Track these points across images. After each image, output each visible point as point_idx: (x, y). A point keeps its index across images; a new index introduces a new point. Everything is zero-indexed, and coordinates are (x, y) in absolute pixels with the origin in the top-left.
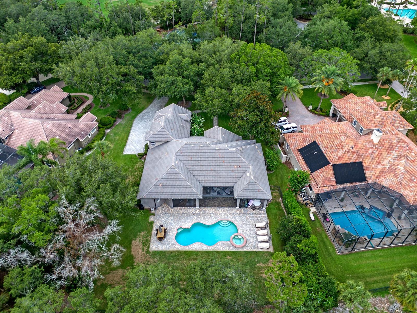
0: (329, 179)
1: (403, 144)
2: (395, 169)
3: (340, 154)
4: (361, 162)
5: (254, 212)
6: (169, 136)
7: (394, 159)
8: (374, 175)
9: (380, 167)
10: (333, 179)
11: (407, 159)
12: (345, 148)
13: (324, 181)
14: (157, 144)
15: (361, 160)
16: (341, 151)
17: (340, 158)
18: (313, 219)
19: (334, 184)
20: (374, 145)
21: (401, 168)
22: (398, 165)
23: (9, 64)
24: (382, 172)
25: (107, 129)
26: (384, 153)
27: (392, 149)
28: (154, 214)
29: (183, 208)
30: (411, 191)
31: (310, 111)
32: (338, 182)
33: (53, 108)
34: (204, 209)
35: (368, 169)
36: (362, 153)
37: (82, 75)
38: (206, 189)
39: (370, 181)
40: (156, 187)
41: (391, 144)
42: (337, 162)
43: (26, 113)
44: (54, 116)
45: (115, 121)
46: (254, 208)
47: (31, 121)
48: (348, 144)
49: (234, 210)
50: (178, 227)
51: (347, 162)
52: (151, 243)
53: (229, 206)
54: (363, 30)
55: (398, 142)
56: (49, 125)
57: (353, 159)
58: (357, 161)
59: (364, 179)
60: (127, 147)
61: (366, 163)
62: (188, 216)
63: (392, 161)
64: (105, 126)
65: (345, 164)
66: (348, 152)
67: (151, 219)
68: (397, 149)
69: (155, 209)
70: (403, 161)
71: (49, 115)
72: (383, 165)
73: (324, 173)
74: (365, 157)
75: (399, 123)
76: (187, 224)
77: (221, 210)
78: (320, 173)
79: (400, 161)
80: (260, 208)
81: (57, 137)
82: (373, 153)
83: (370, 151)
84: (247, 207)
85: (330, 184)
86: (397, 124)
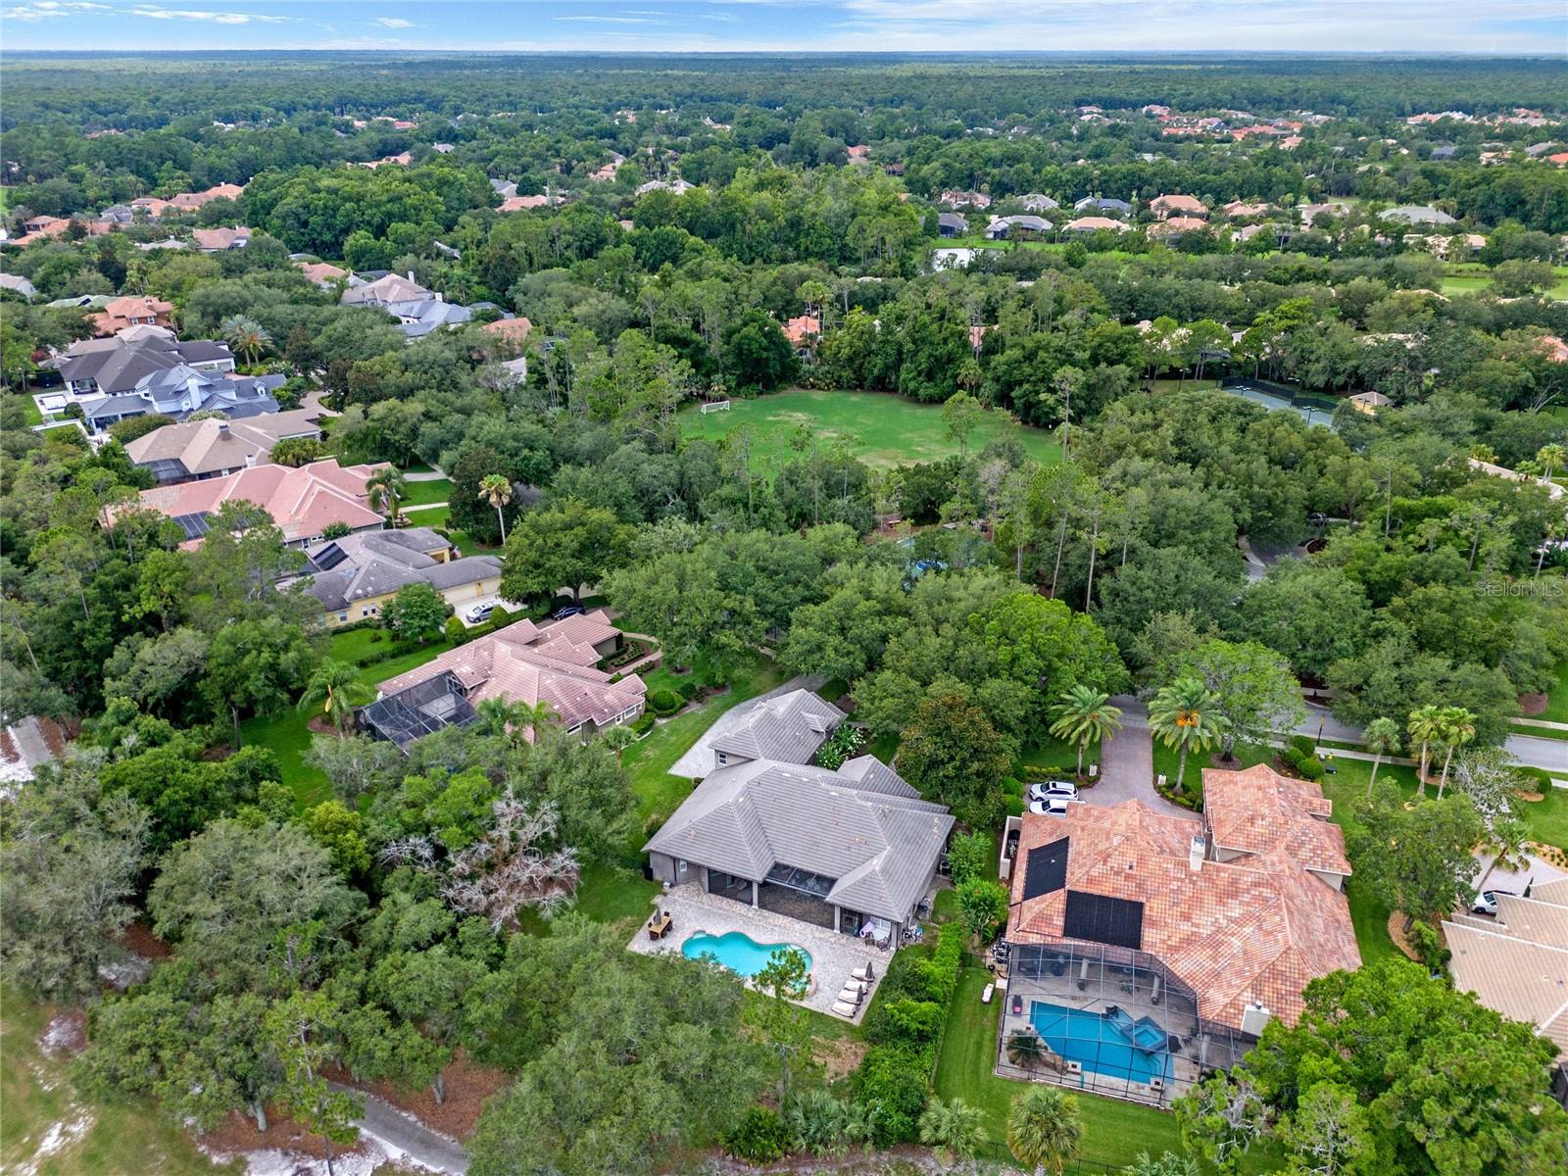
0: (1048, 920)
1: (1267, 892)
2: (1222, 943)
3: (1094, 872)
4: (1141, 905)
5: (867, 949)
6: (757, 749)
7: (1231, 920)
8: (1163, 942)
9: (1186, 928)
10: (1059, 921)
11: (1260, 927)
12: (1113, 862)
13: (1034, 920)
14: (730, 761)
15: (1143, 900)
16: (1100, 865)
17: (1091, 881)
18: (986, 998)
19: (1059, 933)
20: (1190, 875)
21: (1236, 942)
22: (1233, 934)
23: (533, 555)
24: (1189, 941)
25: (660, 716)
26: (1209, 899)
27: (1234, 895)
28: (665, 894)
29: (726, 900)
30: (1226, 995)
31: (1158, 788)
32: (1069, 931)
33: (574, 652)
34: (766, 913)
35: (1153, 924)
36: (1151, 886)
37: (646, 599)
38: (778, 869)
39: (1146, 949)
40: (683, 836)
41: (1234, 882)
42: (1081, 888)
43: (521, 650)
44: (570, 667)
45: (684, 705)
46: (870, 941)
47: (524, 667)
48: (1123, 854)
49: (828, 933)
50: (698, 928)
51: (1106, 894)
52: (635, 939)
53: (821, 925)
54: (1395, 613)
55: (1256, 885)
56: (551, 681)
57: (1125, 891)
58: (1133, 899)
59: (1135, 942)
60: (682, 762)
61: (1153, 909)
62: (727, 918)
63: (1223, 922)
64: (659, 709)
65: (1100, 897)
66: (1117, 873)
67: (657, 900)
68: (1246, 898)
69: (671, 886)
70: (1248, 930)
71: (560, 664)
72: (1197, 926)
73: (1044, 905)
74: (1156, 894)
75: (1313, 851)
76: (719, 930)
77: (799, 926)
78: (1038, 903)
79: (1241, 926)
80: (884, 946)
81: (556, 707)
82: (1179, 891)
83: (1174, 885)
84: (858, 935)
85: (1047, 930)
86: (1304, 853)
